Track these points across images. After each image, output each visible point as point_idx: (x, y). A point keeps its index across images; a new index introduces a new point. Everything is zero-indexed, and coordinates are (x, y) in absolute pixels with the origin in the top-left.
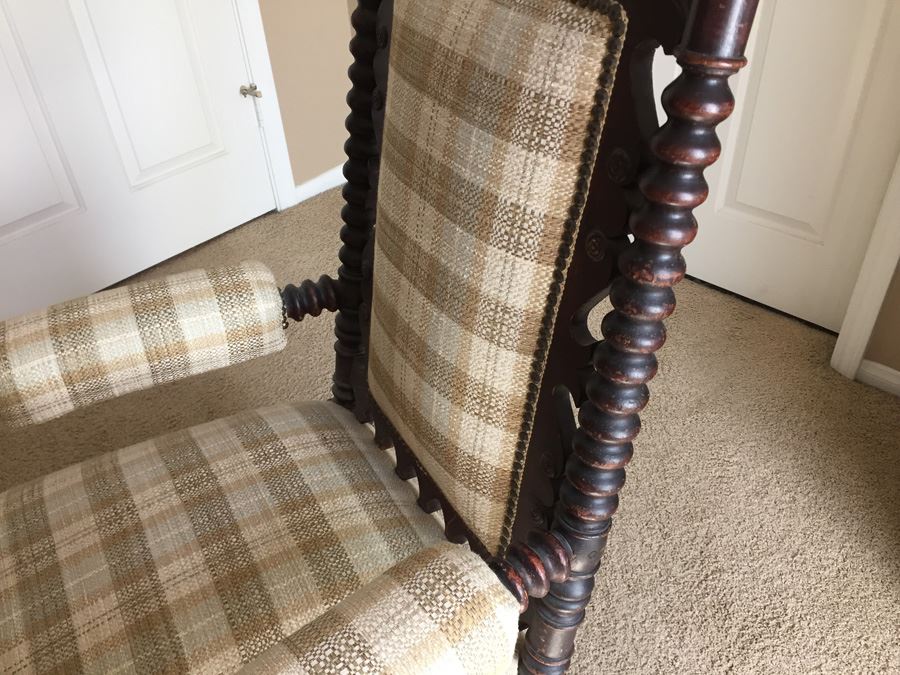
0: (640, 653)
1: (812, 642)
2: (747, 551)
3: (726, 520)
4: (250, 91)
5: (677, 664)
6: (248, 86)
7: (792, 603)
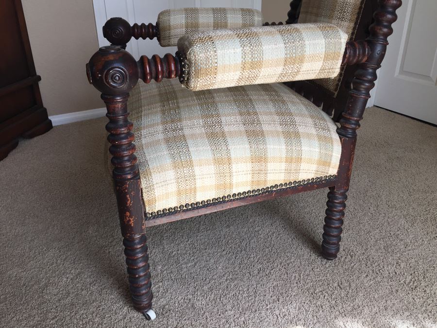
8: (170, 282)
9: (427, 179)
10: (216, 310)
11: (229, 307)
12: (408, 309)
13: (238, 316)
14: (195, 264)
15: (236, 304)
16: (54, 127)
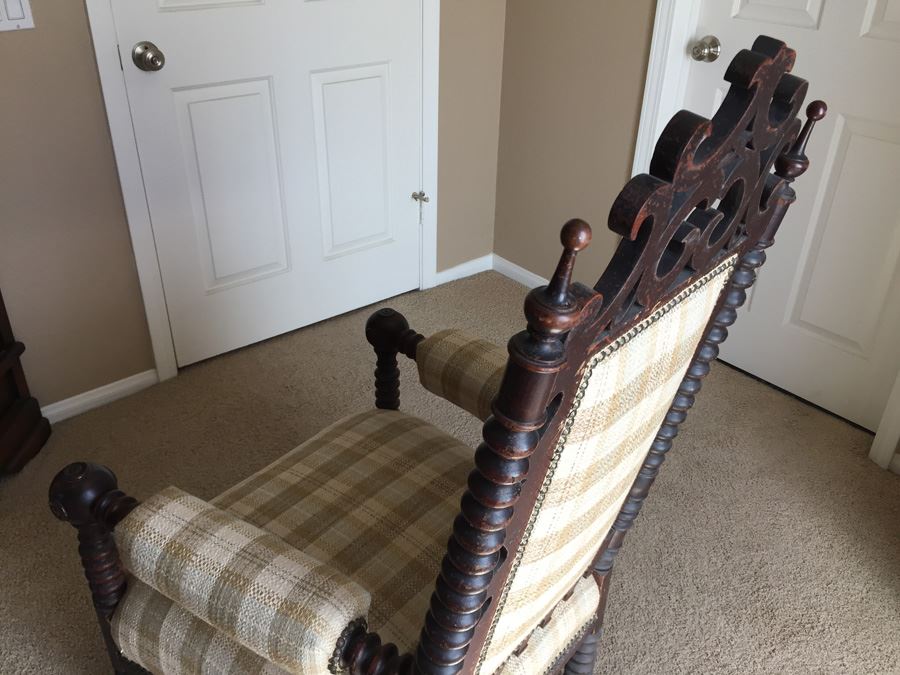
0: (704, 631)
1: (838, 642)
2: (792, 576)
3: (777, 554)
4: (419, 197)
5: (733, 643)
6: (418, 193)
7: (824, 615)
9: (748, 515)
16: (53, 429)
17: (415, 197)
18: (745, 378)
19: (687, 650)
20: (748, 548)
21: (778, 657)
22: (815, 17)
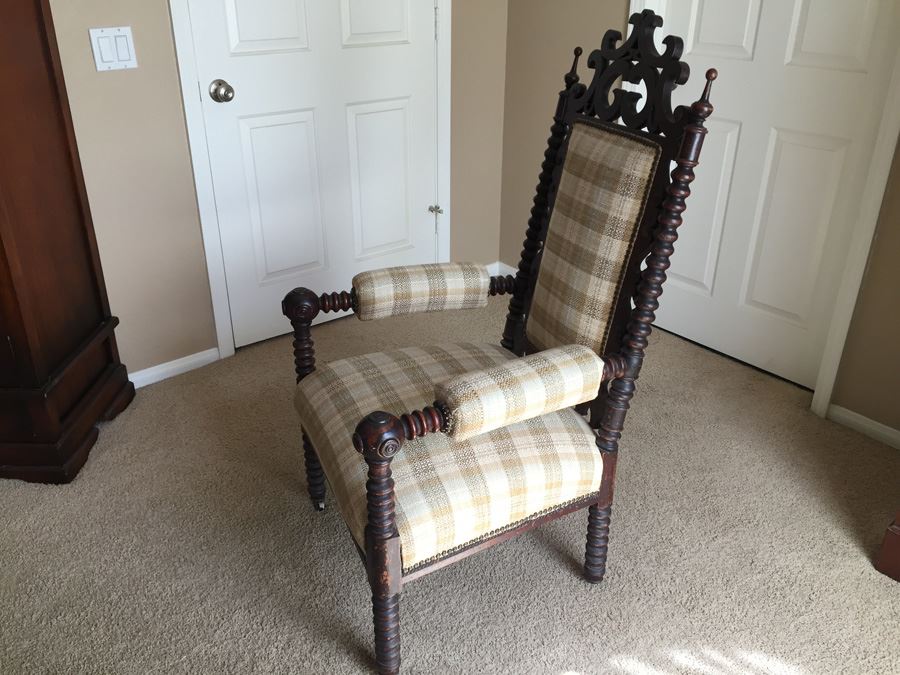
1: (769, 532)
3: (725, 475)
4: (435, 210)
5: (684, 532)
6: (434, 206)
7: (759, 515)
8: (410, 637)
9: (704, 449)
10: (473, 665)
11: (488, 659)
12: (685, 636)
13: (500, 669)
14: (434, 609)
15: (495, 654)
16: (137, 392)
17: (431, 209)
18: (711, 354)
19: (647, 536)
20: (703, 470)
21: (720, 540)
22: (750, 51)
